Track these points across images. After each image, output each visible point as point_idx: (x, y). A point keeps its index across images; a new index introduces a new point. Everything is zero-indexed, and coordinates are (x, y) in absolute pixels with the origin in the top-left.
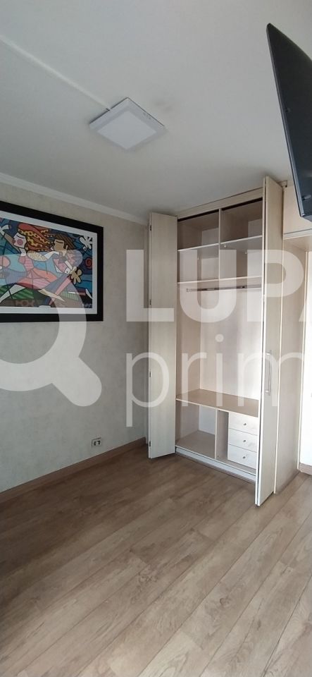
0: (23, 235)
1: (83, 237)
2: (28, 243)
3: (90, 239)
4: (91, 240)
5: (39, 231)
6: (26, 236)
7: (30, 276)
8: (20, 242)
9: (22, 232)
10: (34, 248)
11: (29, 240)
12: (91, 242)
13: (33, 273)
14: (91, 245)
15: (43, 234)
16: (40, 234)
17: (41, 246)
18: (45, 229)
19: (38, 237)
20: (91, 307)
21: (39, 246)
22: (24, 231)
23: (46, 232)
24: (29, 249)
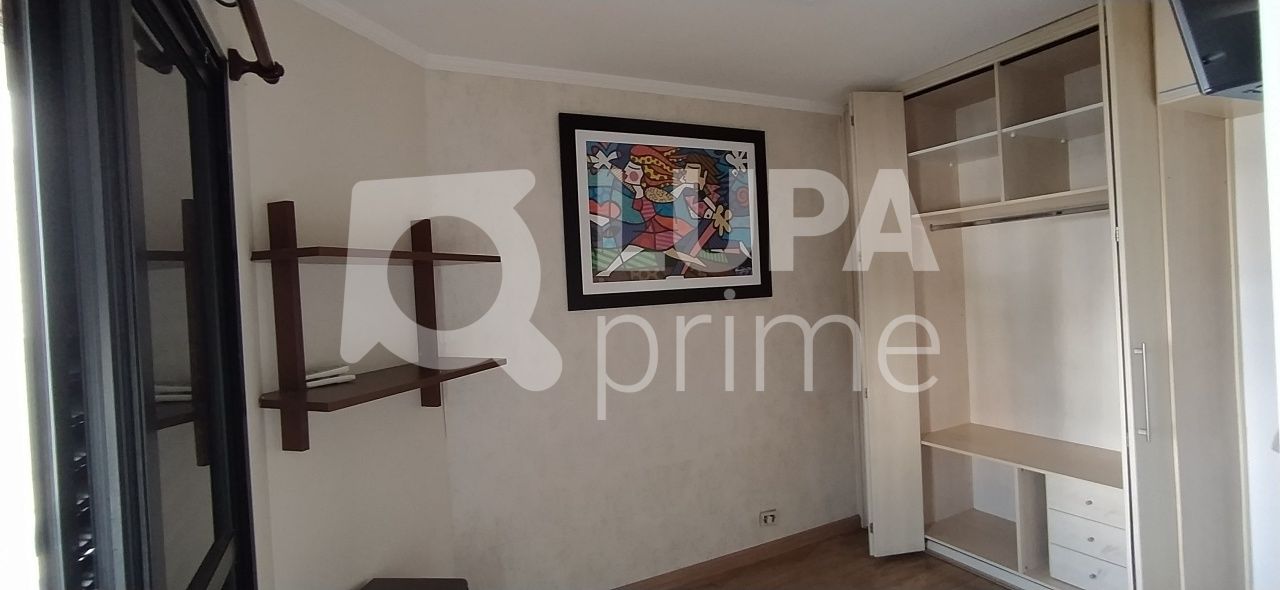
0: (637, 164)
1: (731, 152)
2: (646, 176)
3: (742, 155)
4: (745, 157)
5: (662, 153)
6: (642, 165)
7: (650, 229)
8: (634, 176)
9: (637, 160)
10: (654, 183)
11: (647, 170)
12: (745, 161)
13: (656, 225)
14: (745, 165)
15: (668, 157)
16: (663, 159)
17: (666, 177)
18: (669, 149)
19: (661, 163)
20: (750, 273)
21: (662, 179)
22: (639, 157)
23: (672, 154)
24: (648, 186)
